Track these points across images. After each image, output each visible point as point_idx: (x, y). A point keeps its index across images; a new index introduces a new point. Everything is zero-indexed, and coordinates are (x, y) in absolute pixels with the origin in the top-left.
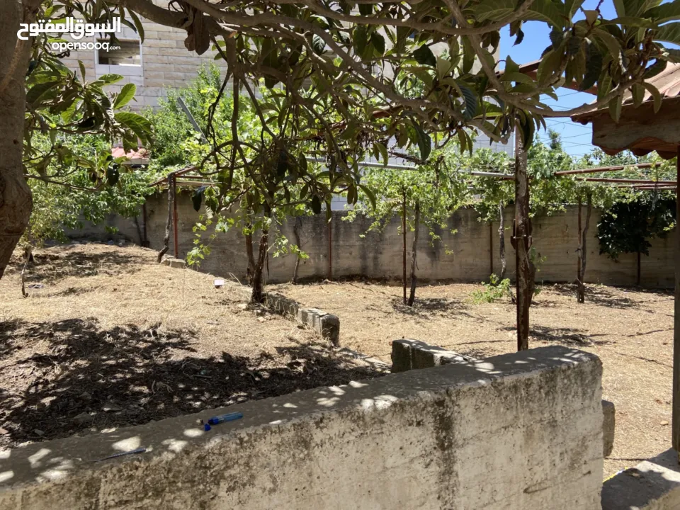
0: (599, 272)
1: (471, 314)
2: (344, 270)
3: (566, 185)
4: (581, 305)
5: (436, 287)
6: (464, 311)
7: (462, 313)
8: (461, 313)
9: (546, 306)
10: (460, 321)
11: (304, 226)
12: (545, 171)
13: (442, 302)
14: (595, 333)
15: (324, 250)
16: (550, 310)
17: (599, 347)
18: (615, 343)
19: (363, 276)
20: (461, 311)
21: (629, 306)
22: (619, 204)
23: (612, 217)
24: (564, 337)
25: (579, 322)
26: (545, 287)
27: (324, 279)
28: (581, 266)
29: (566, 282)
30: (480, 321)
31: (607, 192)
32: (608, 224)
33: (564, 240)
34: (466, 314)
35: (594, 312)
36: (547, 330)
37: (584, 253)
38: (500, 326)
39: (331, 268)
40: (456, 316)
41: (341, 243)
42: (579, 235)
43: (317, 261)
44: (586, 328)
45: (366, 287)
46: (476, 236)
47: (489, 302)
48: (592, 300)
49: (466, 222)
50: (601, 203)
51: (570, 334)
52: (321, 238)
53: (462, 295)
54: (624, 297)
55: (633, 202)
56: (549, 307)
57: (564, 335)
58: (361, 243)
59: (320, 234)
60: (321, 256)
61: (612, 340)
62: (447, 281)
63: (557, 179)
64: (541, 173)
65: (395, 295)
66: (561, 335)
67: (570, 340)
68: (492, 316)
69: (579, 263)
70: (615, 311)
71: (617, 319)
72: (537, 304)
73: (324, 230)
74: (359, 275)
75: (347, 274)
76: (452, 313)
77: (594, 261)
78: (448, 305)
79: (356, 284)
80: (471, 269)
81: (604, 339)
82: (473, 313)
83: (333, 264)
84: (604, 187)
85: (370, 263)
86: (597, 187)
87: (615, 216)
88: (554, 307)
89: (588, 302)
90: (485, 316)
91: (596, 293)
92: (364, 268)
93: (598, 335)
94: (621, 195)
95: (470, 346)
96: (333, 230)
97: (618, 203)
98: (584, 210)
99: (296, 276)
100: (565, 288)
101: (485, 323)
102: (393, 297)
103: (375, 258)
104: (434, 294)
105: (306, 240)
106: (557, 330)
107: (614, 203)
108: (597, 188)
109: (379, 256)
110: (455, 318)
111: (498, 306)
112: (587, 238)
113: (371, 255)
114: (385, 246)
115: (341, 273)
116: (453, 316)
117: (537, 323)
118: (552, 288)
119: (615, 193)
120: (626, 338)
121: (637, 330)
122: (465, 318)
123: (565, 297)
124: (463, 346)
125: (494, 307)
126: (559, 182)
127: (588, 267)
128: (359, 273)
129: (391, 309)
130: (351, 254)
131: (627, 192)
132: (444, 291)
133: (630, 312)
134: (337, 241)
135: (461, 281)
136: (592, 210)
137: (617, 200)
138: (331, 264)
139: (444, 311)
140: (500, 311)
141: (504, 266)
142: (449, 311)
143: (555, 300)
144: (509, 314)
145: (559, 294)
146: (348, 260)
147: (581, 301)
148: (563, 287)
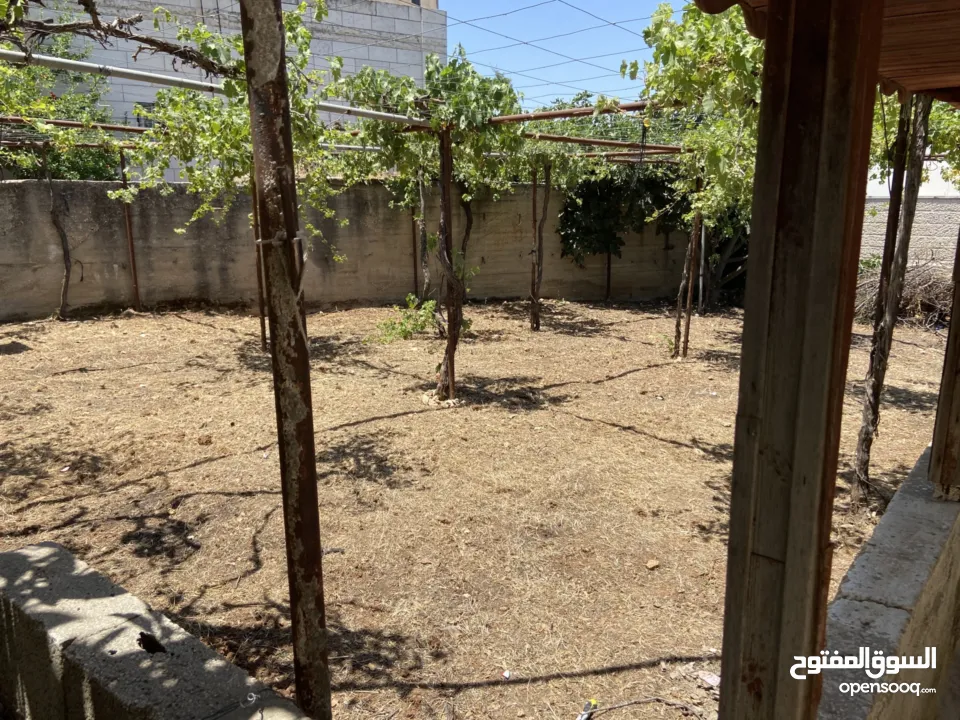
0: (560, 282)
1: (373, 363)
2: (165, 291)
3: (508, 142)
4: (535, 334)
5: (330, 315)
6: (363, 357)
7: (358, 361)
8: (356, 362)
9: (488, 339)
10: (351, 377)
11: (73, 210)
12: (474, 113)
13: (332, 341)
14: (551, 381)
15: (121, 256)
16: (493, 345)
17: (555, 409)
18: (577, 397)
19: (203, 300)
20: (357, 358)
21: (597, 331)
22: (587, 183)
23: (576, 203)
24: (508, 394)
25: (529, 364)
26: (490, 308)
27: (125, 309)
28: (536, 275)
29: (518, 298)
30: (385, 374)
31: (571, 163)
32: (572, 213)
33: (516, 237)
34: (363, 362)
35: (552, 344)
36: (483, 382)
37: (540, 257)
38: (413, 383)
39: (136, 289)
40: (346, 369)
41: (154, 242)
42: (533, 230)
43: (107, 275)
44: (540, 373)
45: (206, 319)
46: (391, 232)
47: (405, 338)
48: (550, 325)
49: (376, 208)
50: (563, 181)
51: (516, 388)
52: (112, 235)
53: (368, 327)
54: (590, 317)
55: (604, 179)
56: (492, 341)
57: (506, 391)
58: (194, 242)
59: (110, 225)
60: (116, 266)
61: (573, 393)
62: (348, 304)
63: (495, 130)
64: (467, 118)
65: (252, 335)
66: (502, 390)
67: (515, 400)
68: (405, 364)
69: (533, 272)
70: (579, 341)
71: (580, 355)
72: (475, 337)
73: (116, 220)
74: (194, 300)
75: (171, 297)
76: (341, 363)
77: (554, 268)
78: (340, 347)
79: (189, 315)
80: (387, 283)
81: (563, 391)
82: (375, 360)
83: (142, 281)
84: (566, 155)
85: (214, 278)
86: (558, 155)
87: (579, 201)
88: (499, 339)
89: (544, 328)
90: (394, 364)
91: (556, 314)
92: (204, 287)
93: (555, 385)
94: (590, 168)
95: (352, 430)
96: (136, 220)
97: (584, 181)
98: (540, 192)
99: (66, 305)
100: (516, 308)
101: (391, 378)
102: (247, 338)
103: (223, 270)
104: (324, 327)
105: (81, 238)
106: (498, 381)
107: (580, 181)
108: (557, 157)
109: (231, 265)
110: (344, 373)
111: (418, 345)
112: (544, 234)
113: (215, 264)
114: (240, 248)
115: (159, 297)
116: (342, 369)
117: (471, 371)
118: (500, 308)
119: (581, 164)
120: (592, 385)
121: (606, 372)
122: (359, 371)
123: (516, 322)
124: (340, 432)
125: (413, 347)
126: (497, 137)
127: (544, 277)
128: (195, 294)
129: (234, 362)
130: (175, 262)
131: (596, 164)
132: (339, 322)
133: (598, 341)
134: (145, 238)
135: (370, 303)
136: (551, 192)
137: (584, 177)
138: (136, 283)
139: (329, 360)
140: (419, 354)
141: (427, 281)
142: (337, 359)
143: (500, 329)
144: (431, 357)
145: (507, 318)
146: (171, 273)
147: (536, 328)
148: (514, 305)
